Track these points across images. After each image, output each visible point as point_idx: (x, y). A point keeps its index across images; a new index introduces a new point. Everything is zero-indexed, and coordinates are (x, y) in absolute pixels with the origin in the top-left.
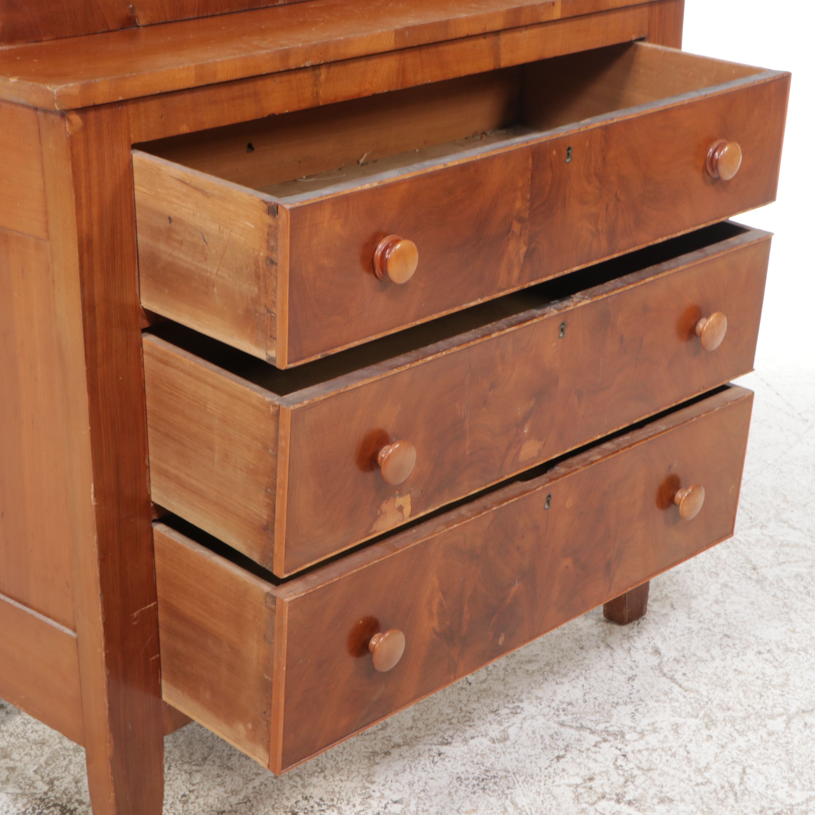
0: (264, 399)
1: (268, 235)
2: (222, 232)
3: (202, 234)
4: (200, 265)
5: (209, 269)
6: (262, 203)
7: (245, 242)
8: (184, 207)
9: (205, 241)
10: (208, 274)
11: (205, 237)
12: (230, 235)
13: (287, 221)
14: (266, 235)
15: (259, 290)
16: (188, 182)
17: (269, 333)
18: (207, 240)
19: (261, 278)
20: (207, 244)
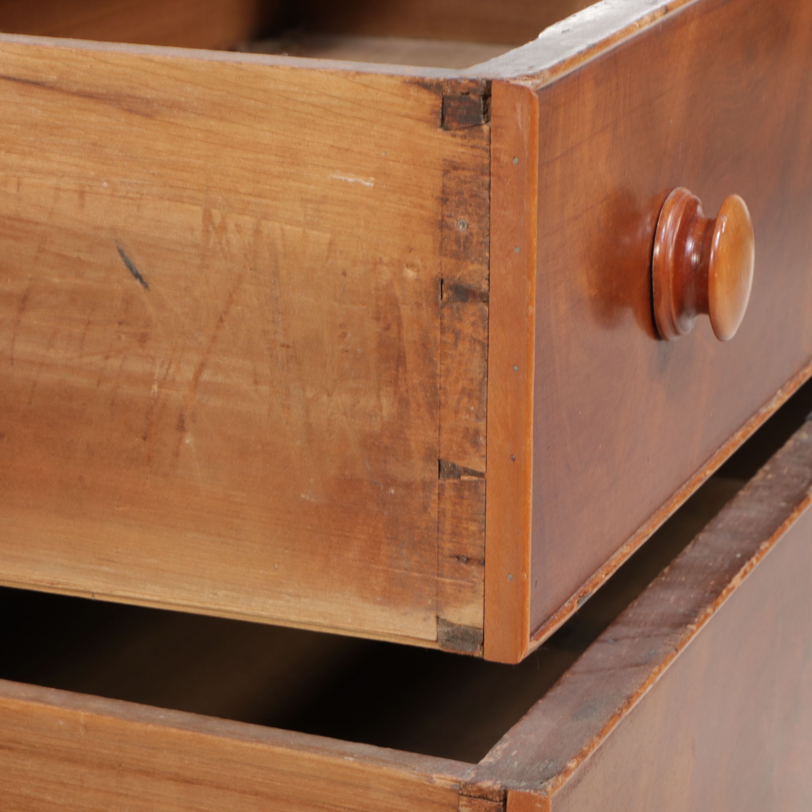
0: (430, 780)
1: (444, 200)
2: (223, 228)
3: (121, 252)
4: (114, 363)
5: (158, 371)
6: (413, 91)
7: (331, 243)
8: (32, 171)
9: (138, 276)
10: (155, 388)
11: (139, 263)
12: (257, 232)
13: (532, 134)
14: (430, 203)
15: (403, 403)
16: (53, 77)
17: (448, 546)
18: (143, 271)
19: (411, 359)
20: (146, 285)
